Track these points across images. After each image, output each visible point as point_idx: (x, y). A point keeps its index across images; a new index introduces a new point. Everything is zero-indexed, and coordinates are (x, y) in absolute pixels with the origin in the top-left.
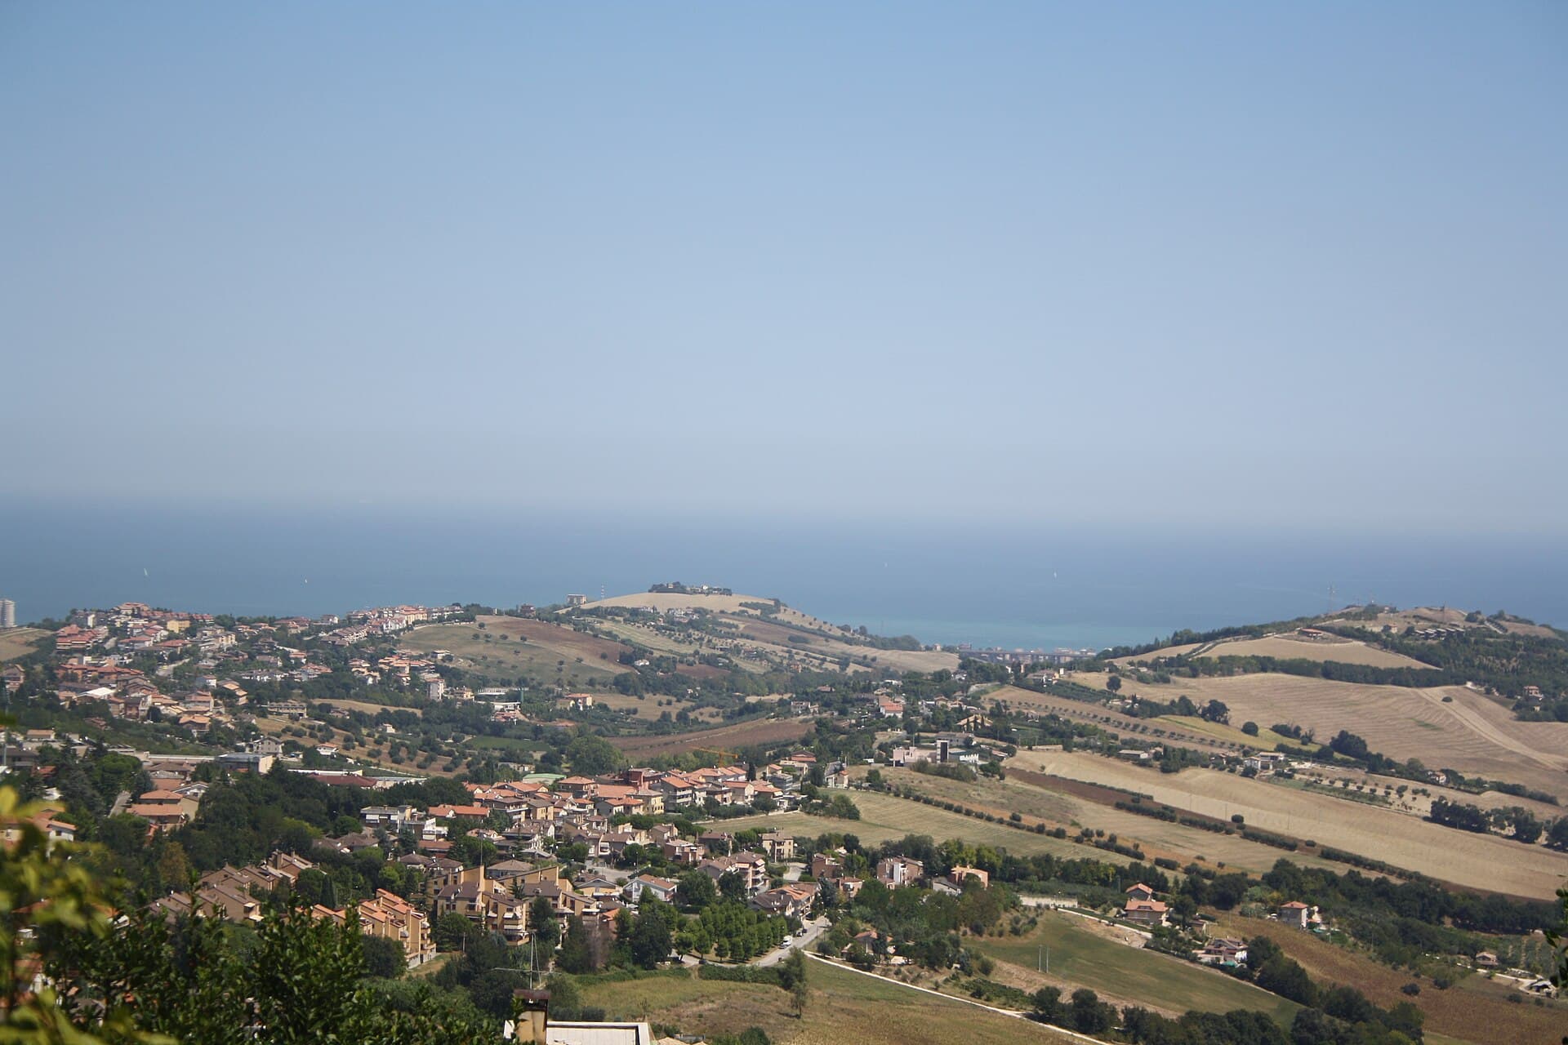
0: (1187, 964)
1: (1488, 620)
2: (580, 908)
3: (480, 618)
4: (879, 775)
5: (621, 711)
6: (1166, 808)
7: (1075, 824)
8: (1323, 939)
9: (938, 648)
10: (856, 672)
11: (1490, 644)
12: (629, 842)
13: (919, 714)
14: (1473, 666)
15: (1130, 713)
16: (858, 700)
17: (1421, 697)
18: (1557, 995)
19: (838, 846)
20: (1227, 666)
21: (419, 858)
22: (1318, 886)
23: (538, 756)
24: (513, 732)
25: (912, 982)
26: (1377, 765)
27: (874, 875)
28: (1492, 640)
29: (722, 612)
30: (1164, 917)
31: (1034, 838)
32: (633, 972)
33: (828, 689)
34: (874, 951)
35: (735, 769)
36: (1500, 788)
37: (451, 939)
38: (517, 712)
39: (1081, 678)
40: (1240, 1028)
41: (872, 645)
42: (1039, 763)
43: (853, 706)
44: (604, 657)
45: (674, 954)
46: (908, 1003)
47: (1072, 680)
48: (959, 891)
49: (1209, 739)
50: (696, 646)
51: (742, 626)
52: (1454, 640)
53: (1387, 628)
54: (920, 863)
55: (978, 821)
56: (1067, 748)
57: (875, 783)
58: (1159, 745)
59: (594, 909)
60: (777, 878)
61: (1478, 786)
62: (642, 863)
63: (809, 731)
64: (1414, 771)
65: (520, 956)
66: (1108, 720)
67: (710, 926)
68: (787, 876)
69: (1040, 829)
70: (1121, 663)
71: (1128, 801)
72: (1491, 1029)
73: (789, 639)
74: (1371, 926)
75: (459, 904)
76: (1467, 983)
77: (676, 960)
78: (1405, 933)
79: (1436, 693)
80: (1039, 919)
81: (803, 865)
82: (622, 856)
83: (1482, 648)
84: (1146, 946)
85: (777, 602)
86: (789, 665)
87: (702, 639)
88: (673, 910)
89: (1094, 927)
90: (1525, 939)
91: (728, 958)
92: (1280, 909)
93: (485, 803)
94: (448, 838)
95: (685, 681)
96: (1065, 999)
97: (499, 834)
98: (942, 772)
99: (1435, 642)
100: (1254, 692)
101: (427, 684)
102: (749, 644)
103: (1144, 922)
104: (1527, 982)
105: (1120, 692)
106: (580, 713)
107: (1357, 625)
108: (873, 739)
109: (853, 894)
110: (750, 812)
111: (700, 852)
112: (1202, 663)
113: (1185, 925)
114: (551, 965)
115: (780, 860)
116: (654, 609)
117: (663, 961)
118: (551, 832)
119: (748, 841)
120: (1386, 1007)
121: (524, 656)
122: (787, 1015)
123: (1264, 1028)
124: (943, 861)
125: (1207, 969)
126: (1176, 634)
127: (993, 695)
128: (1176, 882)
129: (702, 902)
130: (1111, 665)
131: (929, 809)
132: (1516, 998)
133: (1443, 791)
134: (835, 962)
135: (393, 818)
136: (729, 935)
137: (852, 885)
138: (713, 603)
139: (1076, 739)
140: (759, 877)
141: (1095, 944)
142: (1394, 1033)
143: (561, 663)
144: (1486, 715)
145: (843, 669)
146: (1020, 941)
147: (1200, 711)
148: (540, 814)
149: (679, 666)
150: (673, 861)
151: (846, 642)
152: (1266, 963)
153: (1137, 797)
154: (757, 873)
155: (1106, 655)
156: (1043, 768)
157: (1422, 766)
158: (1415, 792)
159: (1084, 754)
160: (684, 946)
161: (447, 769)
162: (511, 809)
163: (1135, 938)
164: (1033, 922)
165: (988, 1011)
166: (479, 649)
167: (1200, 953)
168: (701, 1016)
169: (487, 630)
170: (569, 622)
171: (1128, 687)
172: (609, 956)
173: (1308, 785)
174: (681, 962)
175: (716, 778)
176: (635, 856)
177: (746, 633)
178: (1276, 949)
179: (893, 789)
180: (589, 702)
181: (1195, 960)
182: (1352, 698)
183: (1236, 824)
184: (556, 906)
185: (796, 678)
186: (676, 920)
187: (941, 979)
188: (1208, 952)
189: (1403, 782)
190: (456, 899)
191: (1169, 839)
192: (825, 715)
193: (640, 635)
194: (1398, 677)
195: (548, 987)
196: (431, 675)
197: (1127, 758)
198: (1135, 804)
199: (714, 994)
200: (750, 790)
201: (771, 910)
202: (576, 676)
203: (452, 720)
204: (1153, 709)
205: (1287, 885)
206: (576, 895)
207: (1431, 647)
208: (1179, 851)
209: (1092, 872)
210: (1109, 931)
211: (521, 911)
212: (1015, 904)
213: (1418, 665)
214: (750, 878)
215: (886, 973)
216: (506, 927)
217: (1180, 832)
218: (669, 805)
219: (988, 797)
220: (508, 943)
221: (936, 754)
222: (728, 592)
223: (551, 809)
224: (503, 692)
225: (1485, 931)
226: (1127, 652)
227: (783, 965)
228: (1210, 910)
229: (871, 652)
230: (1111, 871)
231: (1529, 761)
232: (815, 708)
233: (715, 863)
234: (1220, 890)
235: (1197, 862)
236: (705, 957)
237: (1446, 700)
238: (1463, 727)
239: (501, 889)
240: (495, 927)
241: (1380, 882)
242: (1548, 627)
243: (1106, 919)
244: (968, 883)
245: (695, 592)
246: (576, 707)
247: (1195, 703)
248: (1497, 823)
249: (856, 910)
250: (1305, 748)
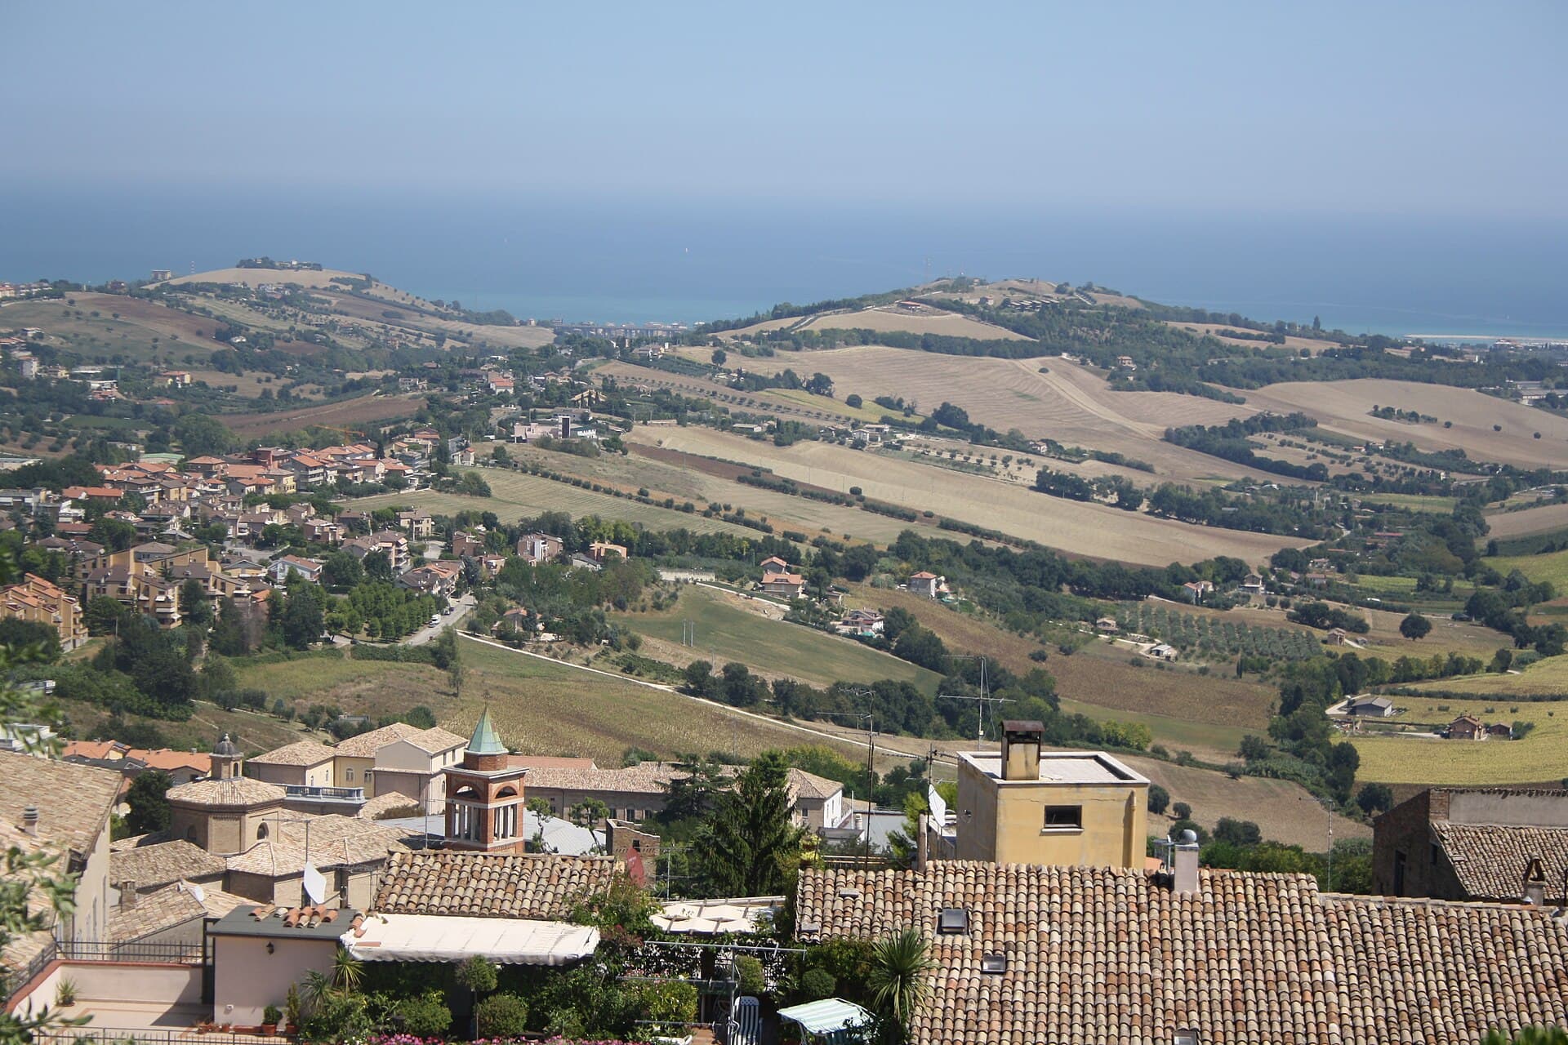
0: (826, 635)
1: (1077, 291)
2: (231, 590)
3: (69, 295)
4: (504, 452)
5: (220, 388)
6: (786, 481)
7: (700, 498)
8: (951, 609)
9: (533, 322)
10: (453, 348)
11: (1083, 315)
12: (268, 522)
13: (530, 390)
14: (1068, 337)
15: (736, 386)
16: (465, 375)
17: (1019, 369)
18: (1176, 659)
19: (477, 524)
20: (829, 339)
21: (59, 541)
22: (942, 557)
23: (142, 434)
24: (113, 411)
25: (563, 658)
26: (980, 435)
27: (515, 552)
28: (1085, 311)
29: (314, 287)
30: (800, 589)
31: (661, 513)
32: (286, 653)
33: (434, 365)
34: (524, 629)
35: (363, 447)
36: (1100, 457)
37: (104, 623)
38: (114, 390)
39: (686, 352)
40: (886, 698)
41: (466, 320)
42: (656, 438)
43: (462, 382)
44: (199, 333)
45: (326, 635)
46: (560, 680)
47: (677, 354)
48: (599, 567)
49: (815, 412)
50: (291, 322)
51: (334, 302)
52: (1049, 311)
53: (984, 300)
54: (560, 540)
55: (606, 497)
56: (682, 423)
57: (500, 459)
58: (771, 418)
59: (245, 591)
60: (417, 556)
61: (1078, 455)
62: (282, 543)
63: (420, 408)
64: (1014, 441)
65: (173, 639)
66: (714, 393)
67: (360, 605)
68: (427, 555)
69: (669, 504)
70: (724, 336)
71: (748, 474)
72: (1117, 693)
73: (384, 314)
74: (997, 595)
75: (109, 587)
76: (1089, 649)
77: (327, 641)
78: (1029, 601)
79: (1033, 364)
80: (679, 593)
81: (442, 544)
82: (260, 536)
83: (1076, 319)
84: (784, 619)
85: (368, 277)
86: (386, 341)
87: (296, 315)
88: (321, 590)
89: (733, 601)
90: (1140, 605)
91: (378, 638)
92: (910, 580)
93: (116, 484)
94: (86, 520)
95: (282, 358)
96: (716, 673)
97: (137, 516)
98: (566, 448)
99: (1030, 314)
100: (856, 365)
101: (20, 363)
102: (344, 320)
103: (780, 594)
104: (1147, 646)
105: (725, 366)
106: (180, 392)
107: (955, 297)
108: (489, 415)
109: (496, 571)
110: (382, 491)
111: (340, 531)
112: (804, 337)
113: (821, 597)
114: (204, 647)
115: (419, 539)
116: (244, 284)
117: (315, 641)
118: (187, 513)
119: (386, 520)
120: (1020, 673)
121: (117, 333)
122: (445, 694)
123: (909, 698)
124: (581, 537)
125: (846, 640)
126: (776, 308)
127: (599, 370)
128: (808, 555)
129: (348, 582)
130: (714, 339)
131: (558, 485)
132: (1137, 663)
133: (1045, 461)
134: (486, 640)
135: (27, 500)
136: (378, 614)
137: (494, 562)
138: (304, 278)
139: (690, 413)
140: (402, 556)
141: (734, 617)
142: (1033, 699)
143: (156, 340)
144: (1081, 385)
145: (440, 345)
146: (662, 615)
147: (805, 385)
148: (174, 495)
149: (277, 343)
150: (312, 541)
151: (441, 318)
152: (903, 633)
153: (757, 471)
154: (400, 552)
155: (706, 329)
156: (660, 442)
157: (1022, 436)
158: (1020, 462)
159: (698, 428)
160: (336, 626)
161: (53, 449)
162: (144, 490)
163: (774, 611)
164: (674, 597)
165: (641, 686)
166: (70, 326)
167: (838, 624)
168: (359, 696)
169: (77, 307)
170: (161, 298)
171: (733, 361)
172: (262, 639)
173: (916, 456)
174: (332, 642)
175: (344, 456)
176: (275, 536)
177: (340, 308)
178: (911, 619)
179: (519, 465)
180: (187, 380)
181: (833, 631)
182: (952, 370)
183: (855, 497)
184: (207, 588)
185: (395, 354)
186: (325, 600)
187: (591, 654)
188: (846, 623)
189: (1006, 452)
190: (106, 582)
191: (793, 512)
192: (434, 391)
193: (235, 312)
194: (996, 349)
195: (205, 670)
196: (22, 354)
197: (741, 431)
198: (756, 478)
199: (370, 674)
200: (380, 468)
201: (418, 589)
202: (171, 353)
203: (49, 399)
204: (760, 383)
205: (916, 556)
206: (225, 577)
207: (1027, 319)
208: (803, 523)
209: (726, 546)
210: (748, 604)
211: (173, 594)
212: (655, 579)
213: (1016, 337)
214: (393, 557)
215: (537, 650)
216: (158, 610)
217: (802, 505)
218: (302, 485)
219: (612, 472)
220: (162, 627)
221: (558, 430)
222: (318, 267)
223: (184, 490)
224: (98, 370)
225: (1100, 597)
226: (728, 326)
227: (435, 644)
228: (841, 581)
229: (467, 328)
230: (745, 544)
231: (1124, 430)
232: (424, 384)
233: (358, 542)
234: (853, 562)
235: (824, 534)
236: (356, 636)
237: (1043, 371)
238: (1059, 397)
239: (151, 572)
240: (146, 610)
241: (1001, 552)
242: (1135, 298)
243: (744, 592)
244: (608, 560)
245: (283, 267)
246: (175, 384)
247: (800, 376)
248: (1100, 491)
249: (503, 587)
250: (908, 420)
